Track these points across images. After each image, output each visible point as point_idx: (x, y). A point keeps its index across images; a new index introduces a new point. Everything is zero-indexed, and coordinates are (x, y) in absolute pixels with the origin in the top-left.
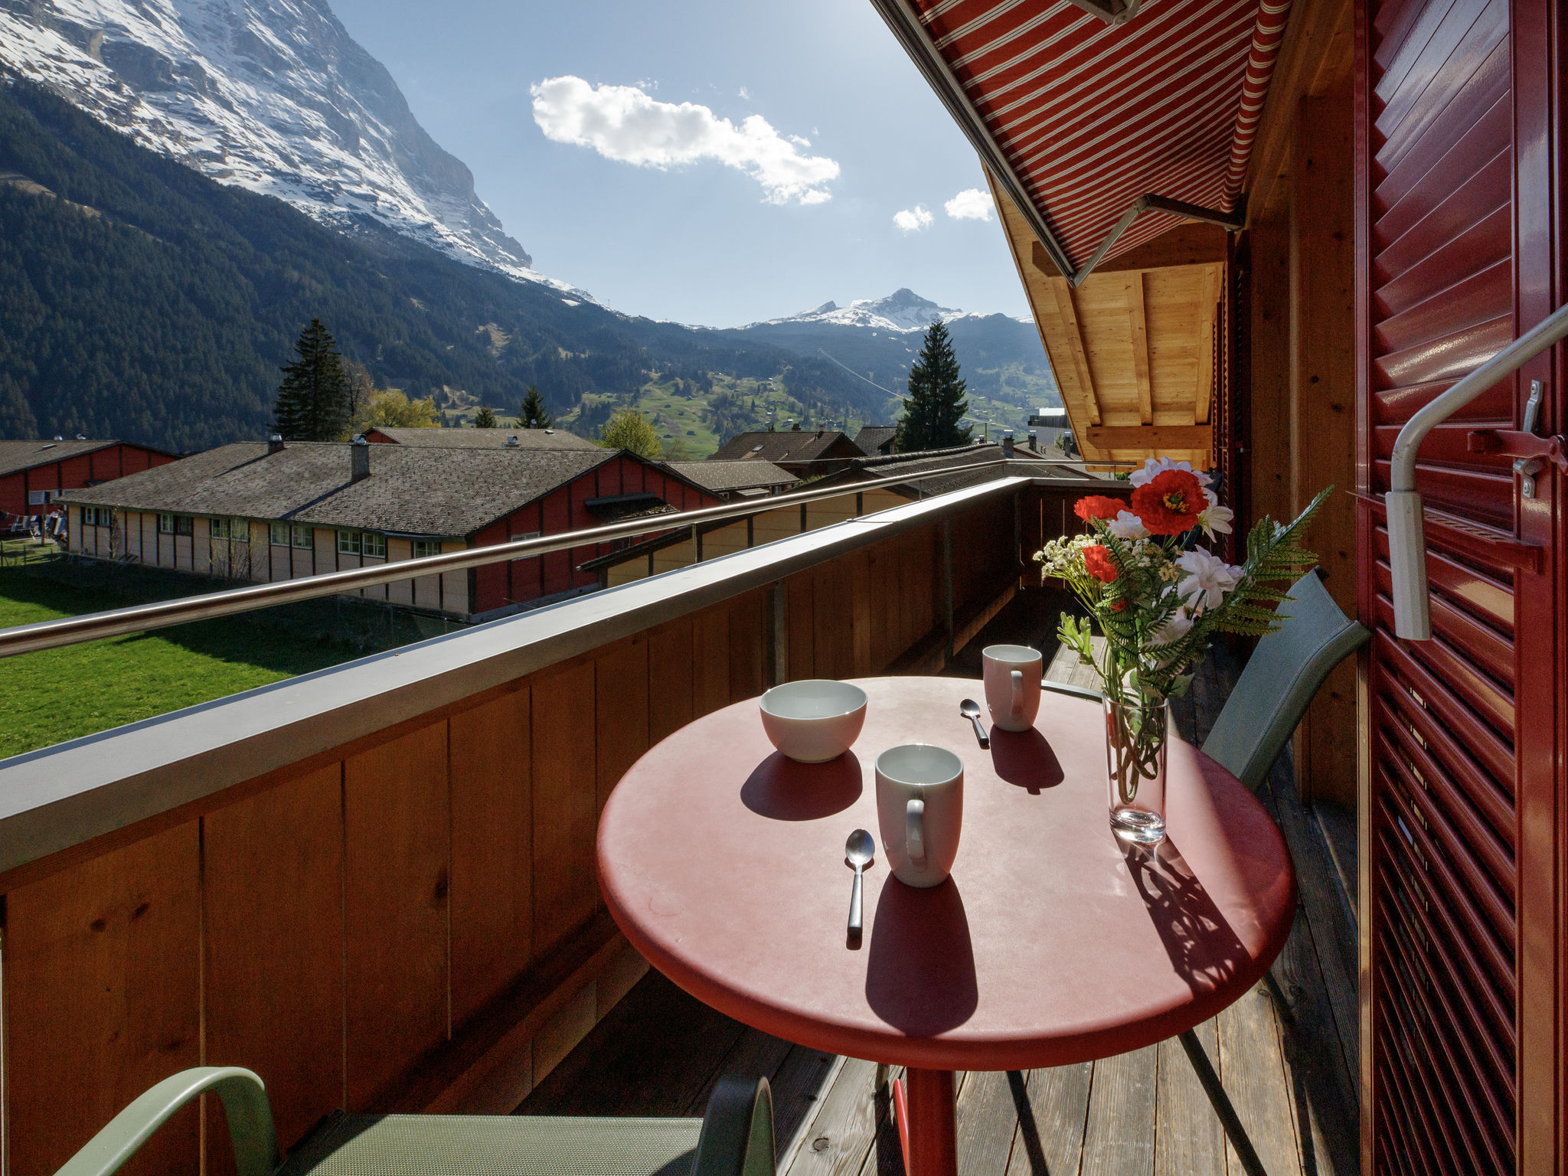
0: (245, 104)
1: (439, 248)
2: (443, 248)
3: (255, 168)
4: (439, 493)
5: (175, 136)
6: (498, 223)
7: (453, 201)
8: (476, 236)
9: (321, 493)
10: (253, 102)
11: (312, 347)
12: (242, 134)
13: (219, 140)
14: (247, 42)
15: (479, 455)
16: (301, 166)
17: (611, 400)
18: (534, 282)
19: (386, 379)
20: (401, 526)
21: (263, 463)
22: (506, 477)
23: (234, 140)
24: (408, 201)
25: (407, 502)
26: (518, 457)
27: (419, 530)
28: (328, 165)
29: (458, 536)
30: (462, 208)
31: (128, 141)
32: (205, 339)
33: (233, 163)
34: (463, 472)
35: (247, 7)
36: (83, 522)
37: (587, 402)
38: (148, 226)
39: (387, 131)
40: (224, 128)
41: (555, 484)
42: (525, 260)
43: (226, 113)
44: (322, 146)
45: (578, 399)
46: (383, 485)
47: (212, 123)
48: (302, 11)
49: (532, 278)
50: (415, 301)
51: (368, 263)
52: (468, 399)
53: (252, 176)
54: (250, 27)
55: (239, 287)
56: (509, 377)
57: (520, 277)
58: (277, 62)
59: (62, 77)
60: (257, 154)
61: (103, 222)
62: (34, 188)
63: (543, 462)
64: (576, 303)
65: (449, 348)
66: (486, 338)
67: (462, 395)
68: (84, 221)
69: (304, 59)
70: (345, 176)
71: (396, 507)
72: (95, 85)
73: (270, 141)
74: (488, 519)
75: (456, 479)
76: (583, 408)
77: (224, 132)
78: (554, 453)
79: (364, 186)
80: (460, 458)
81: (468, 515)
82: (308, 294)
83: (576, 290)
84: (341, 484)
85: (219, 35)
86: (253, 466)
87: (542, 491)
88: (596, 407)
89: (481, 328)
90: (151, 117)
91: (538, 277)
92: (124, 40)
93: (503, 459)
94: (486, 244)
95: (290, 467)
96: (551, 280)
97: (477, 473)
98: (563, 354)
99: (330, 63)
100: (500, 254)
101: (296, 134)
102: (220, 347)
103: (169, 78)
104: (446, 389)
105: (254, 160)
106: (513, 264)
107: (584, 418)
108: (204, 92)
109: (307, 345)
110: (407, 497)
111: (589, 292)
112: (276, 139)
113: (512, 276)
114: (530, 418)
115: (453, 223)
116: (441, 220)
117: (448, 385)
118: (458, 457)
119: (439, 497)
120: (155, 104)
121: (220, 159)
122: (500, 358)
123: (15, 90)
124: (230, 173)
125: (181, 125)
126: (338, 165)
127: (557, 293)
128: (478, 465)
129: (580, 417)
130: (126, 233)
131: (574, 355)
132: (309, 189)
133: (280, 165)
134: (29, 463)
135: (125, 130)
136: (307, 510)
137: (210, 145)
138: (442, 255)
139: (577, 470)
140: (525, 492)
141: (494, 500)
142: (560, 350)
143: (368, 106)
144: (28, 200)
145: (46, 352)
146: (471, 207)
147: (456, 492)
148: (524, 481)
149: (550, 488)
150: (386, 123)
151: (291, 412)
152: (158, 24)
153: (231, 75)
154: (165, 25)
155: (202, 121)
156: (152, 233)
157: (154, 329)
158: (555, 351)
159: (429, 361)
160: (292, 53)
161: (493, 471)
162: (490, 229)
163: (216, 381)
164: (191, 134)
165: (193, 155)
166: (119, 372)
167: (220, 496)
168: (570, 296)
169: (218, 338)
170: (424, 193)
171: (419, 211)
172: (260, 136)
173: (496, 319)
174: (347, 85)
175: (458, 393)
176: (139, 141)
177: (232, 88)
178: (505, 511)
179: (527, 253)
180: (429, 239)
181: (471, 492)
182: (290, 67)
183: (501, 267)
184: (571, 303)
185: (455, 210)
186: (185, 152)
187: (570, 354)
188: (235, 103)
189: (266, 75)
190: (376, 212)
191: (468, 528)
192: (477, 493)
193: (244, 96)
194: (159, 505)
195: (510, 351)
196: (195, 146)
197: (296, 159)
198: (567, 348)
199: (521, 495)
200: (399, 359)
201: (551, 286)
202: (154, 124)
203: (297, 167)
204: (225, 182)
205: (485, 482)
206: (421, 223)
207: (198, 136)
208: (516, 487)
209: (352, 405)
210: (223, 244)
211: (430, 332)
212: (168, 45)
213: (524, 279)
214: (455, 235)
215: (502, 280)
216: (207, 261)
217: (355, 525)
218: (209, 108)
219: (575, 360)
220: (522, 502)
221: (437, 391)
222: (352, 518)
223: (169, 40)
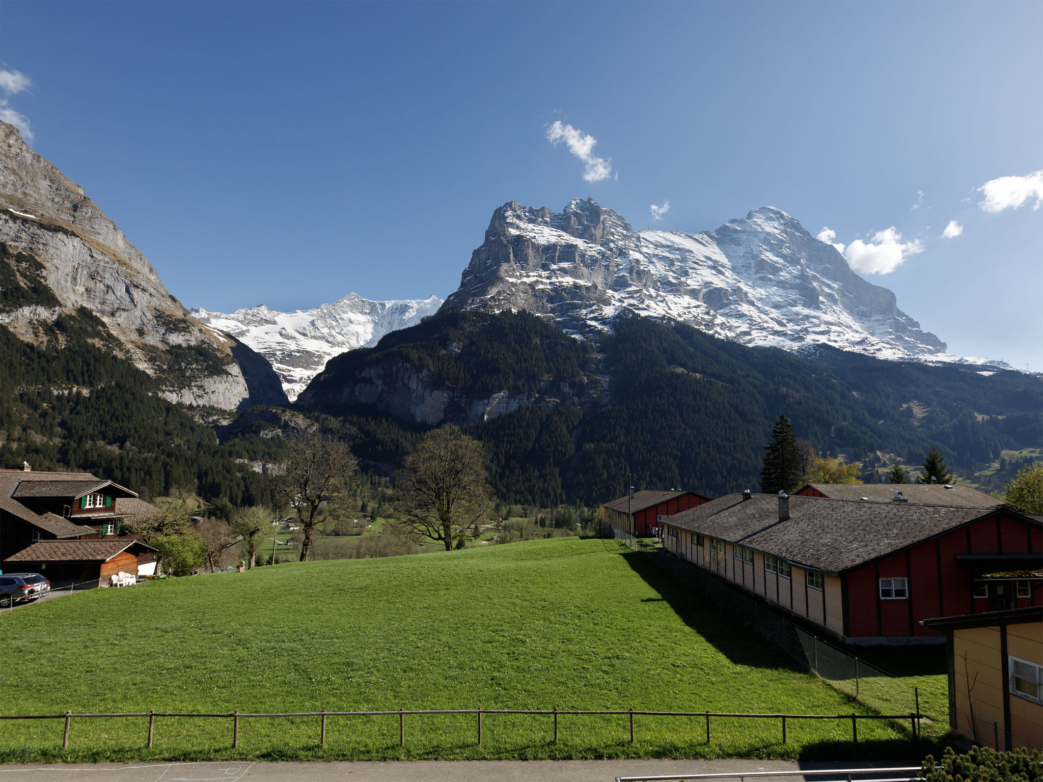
0: (760, 299)
1: (872, 354)
2: (874, 353)
3: (765, 333)
4: (829, 536)
5: (730, 328)
6: (917, 325)
7: (881, 318)
8: (899, 338)
9: (761, 528)
10: (764, 297)
11: (780, 433)
12: (759, 317)
13: (749, 324)
14: (762, 265)
15: (865, 507)
16: (788, 325)
17: (1034, 455)
18: (949, 363)
19: (837, 449)
20: (798, 558)
21: (739, 507)
22: (880, 527)
23: (755, 321)
24: (850, 327)
25: (807, 540)
26: (895, 511)
27: (809, 563)
28: (802, 319)
29: (833, 572)
30: (889, 321)
31: (712, 337)
32: (743, 434)
33: (754, 333)
34: (849, 521)
35: (761, 246)
36: (668, 533)
37: (1006, 458)
38: (719, 378)
39: (835, 286)
40: (751, 316)
41: (922, 536)
42: (940, 346)
43: (752, 308)
44: (799, 309)
45: (997, 455)
46: (795, 526)
47: (745, 315)
48: (787, 235)
49: (947, 360)
50: (855, 393)
51: (825, 374)
52: (895, 459)
53: (763, 338)
54: (763, 257)
55: (757, 402)
56: (929, 440)
57: (936, 362)
58: (775, 270)
59: (690, 315)
60: (766, 325)
61: (703, 380)
62: (680, 370)
63: (915, 516)
64: (991, 373)
65: (880, 422)
66: (909, 413)
67: (891, 457)
68: (697, 381)
69: (788, 262)
70: (811, 322)
71: (799, 543)
72: (700, 315)
73: (772, 316)
74: (858, 561)
75: (842, 525)
76: (1003, 463)
77: (751, 319)
78: (927, 508)
79: (822, 326)
80: (850, 509)
81: (844, 556)
82: (791, 400)
83: (991, 362)
84: (773, 523)
85: (748, 267)
86: (734, 508)
87: (909, 541)
88: (1017, 461)
89: (905, 406)
90: (721, 322)
91: (953, 358)
92: (711, 288)
93: (882, 512)
94: (907, 342)
95: (750, 510)
96: (966, 358)
97: (859, 522)
98: (980, 418)
99: (802, 258)
100: (919, 347)
101: (785, 306)
102: (749, 437)
103: (728, 299)
104: (879, 453)
105: (764, 329)
106: (931, 352)
107: (1004, 472)
108: (742, 300)
109: (777, 432)
110: (808, 537)
111: (1005, 361)
112: (775, 313)
113: (930, 362)
114: (931, 475)
115: (881, 334)
116: (872, 334)
117: (880, 450)
118: (848, 509)
119: (827, 539)
120: (722, 315)
121: (748, 333)
122: (920, 427)
123: (675, 328)
124: (753, 340)
125: (733, 322)
126: (807, 317)
127: (973, 368)
128: (861, 516)
129: (999, 471)
130: (711, 383)
131: (991, 417)
132: (791, 337)
133: (778, 328)
134: (658, 501)
135: (711, 332)
136: (751, 538)
137: (744, 328)
138: (874, 358)
139: (945, 526)
140: (893, 542)
141: (866, 546)
142: (976, 415)
143: (823, 275)
144: (678, 376)
145: (684, 446)
146: (895, 319)
147: (841, 536)
148: (895, 531)
149: (916, 540)
150: (835, 280)
151: (770, 474)
152: (723, 274)
153: (753, 287)
154: (727, 274)
155: (741, 316)
156: (721, 381)
157: (722, 430)
158: (971, 416)
159: (866, 434)
160: (782, 261)
161: (872, 521)
162: (910, 330)
163: (747, 456)
164: (736, 325)
165: (738, 335)
166: (708, 454)
167: (716, 525)
168: (984, 367)
169: (748, 431)
170: (860, 319)
171: (857, 332)
172: (767, 314)
173: (916, 397)
174: (812, 267)
175: (888, 456)
176: (716, 336)
177: (754, 293)
178: (873, 556)
179: (942, 341)
180: (865, 350)
181: (851, 538)
182: (781, 270)
183: (920, 357)
184: (986, 374)
185: (883, 324)
186: (734, 335)
187: (986, 417)
188: (755, 301)
189: (770, 280)
190: (829, 340)
191: (842, 567)
192: (856, 538)
193: (760, 296)
194: (691, 528)
195: (929, 421)
196: (738, 331)
197: (785, 321)
198: (981, 412)
199: (889, 544)
200: (845, 434)
201: (965, 363)
202: (723, 326)
203: (785, 326)
204: (750, 345)
205: (864, 530)
206: (859, 340)
207: (739, 325)
208: (887, 536)
209: (803, 468)
210: (750, 379)
211: (866, 413)
212: (728, 283)
213: (940, 362)
214: (883, 342)
215: (921, 367)
216: (744, 391)
217: (773, 552)
218: (745, 308)
219: (992, 422)
220: (889, 550)
221: (872, 455)
222: (772, 548)
223: (728, 280)
